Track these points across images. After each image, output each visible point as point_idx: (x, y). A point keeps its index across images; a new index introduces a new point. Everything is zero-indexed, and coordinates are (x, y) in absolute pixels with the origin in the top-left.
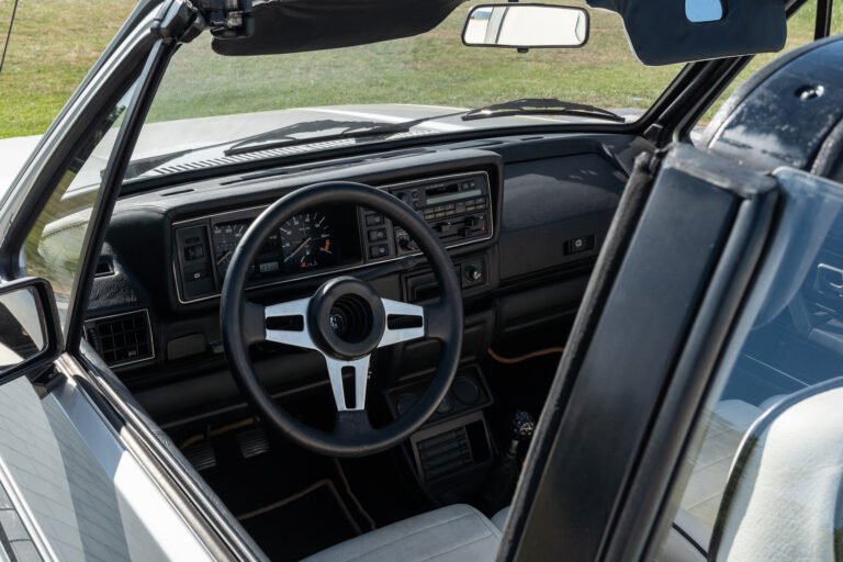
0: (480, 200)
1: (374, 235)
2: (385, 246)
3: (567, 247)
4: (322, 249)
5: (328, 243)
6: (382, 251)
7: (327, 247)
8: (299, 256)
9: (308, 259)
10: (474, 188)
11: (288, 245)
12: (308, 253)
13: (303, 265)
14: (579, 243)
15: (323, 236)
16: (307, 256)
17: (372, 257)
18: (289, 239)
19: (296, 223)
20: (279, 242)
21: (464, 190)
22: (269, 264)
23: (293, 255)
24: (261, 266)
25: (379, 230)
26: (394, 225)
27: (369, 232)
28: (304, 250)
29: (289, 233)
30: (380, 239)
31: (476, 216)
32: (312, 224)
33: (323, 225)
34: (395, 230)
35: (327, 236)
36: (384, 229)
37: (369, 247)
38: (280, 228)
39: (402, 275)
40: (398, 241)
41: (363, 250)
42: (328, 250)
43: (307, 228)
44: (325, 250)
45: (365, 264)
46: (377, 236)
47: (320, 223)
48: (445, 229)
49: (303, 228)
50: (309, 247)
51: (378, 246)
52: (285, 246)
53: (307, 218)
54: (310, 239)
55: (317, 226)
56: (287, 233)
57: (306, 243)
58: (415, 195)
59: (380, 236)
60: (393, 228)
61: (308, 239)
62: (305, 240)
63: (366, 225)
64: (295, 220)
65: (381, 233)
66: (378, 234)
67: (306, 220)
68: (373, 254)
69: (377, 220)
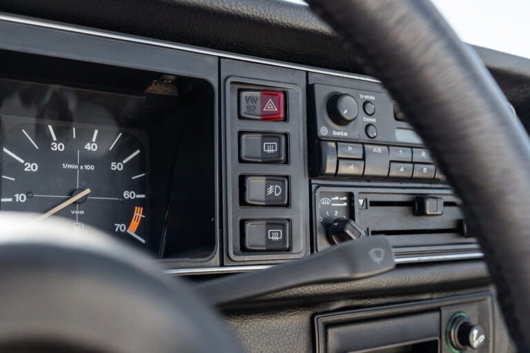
1: (257, 189)
2: (285, 224)
4: (119, 227)
5: (138, 214)
6: (275, 236)
7: (135, 224)
11: (20, 198)
15: (127, 195)
19: (58, 147)
25: (271, 179)
26: (312, 174)
27: (242, 179)
29: (31, 167)
30: (272, 204)
33: (132, 168)
34: (314, 187)
35: (138, 196)
36: (287, 177)
37: (239, 219)
38: (5, 150)
39: (317, 317)
40: (319, 219)
41: (221, 227)
42: (136, 233)
43: (87, 167)
44: (128, 231)
45: (222, 265)
46: (266, 191)
47: (125, 162)
48: (435, 210)
49: (74, 162)
50: (82, 212)
51: (264, 222)
52: (10, 200)
53: (91, 143)
54: (88, 191)
55: (116, 166)
56: (23, 166)
57: (75, 203)
58: (370, 109)
59: (273, 193)
60: (310, 181)
61: (83, 190)
62: (71, 194)
63: (237, 158)
64: (55, 139)
65: (276, 186)
66: (267, 187)
67: (88, 147)
68: (249, 243)
69: (270, 151)
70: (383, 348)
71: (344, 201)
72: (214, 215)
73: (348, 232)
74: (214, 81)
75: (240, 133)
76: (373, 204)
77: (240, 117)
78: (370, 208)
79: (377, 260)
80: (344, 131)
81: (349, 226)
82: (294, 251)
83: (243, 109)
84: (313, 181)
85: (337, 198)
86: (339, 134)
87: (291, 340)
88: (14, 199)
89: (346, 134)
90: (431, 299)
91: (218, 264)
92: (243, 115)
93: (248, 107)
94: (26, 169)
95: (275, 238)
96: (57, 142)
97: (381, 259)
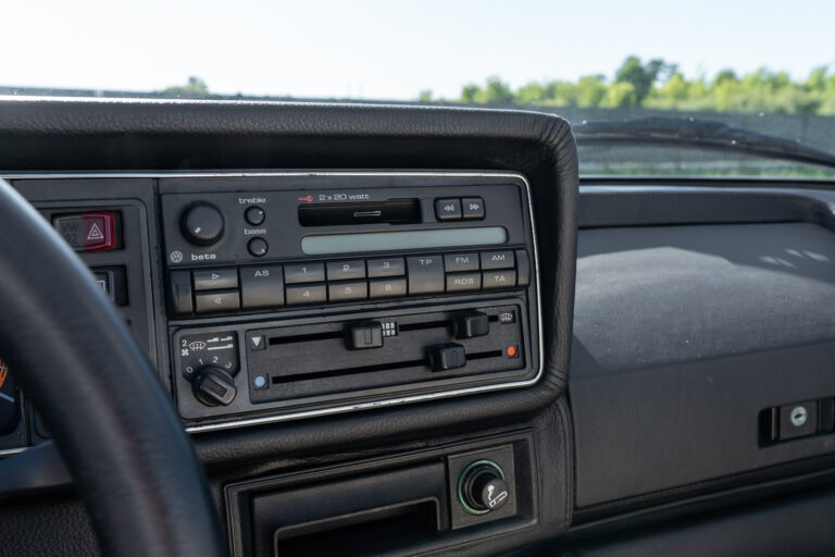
0: (499, 259)
3: (768, 426)
10: (478, 221)
14: (799, 417)
21: (442, 222)
31: (486, 307)
34: (171, 330)
39: (227, 486)
45: (30, 443)
48: (369, 341)
58: (256, 216)
70: (331, 519)
71: (229, 342)
76: (274, 341)
78: (269, 347)
80: (210, 254)
84: (171, 323)
85: (216, 340)
86: (201, 257)
89: (213, 257)
90: (427, 447)
91: (25, 442)
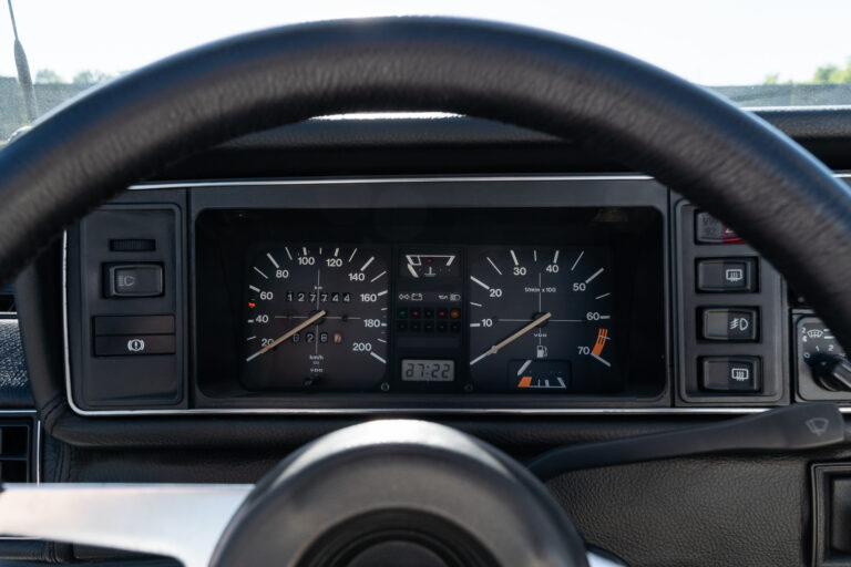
1: (716, 323)
2: (755, 363)
4: (582, 349)
5: (603, 336)
6: (741, 375)
7: (599, 347)
8: (512, 357)
9: (538, 369)
11: (487, 322)
12: (540, 354)
13: (526, 382)
15: (591, 316)
16: (536, 361)
17: (702, 390)
18: (492, 307)
19: (520, 271)
20: (465, 312)
22: (430, 364)
23: (494, 349)
24: (406, 364)
25: (736, 311)
26: (793, 303)
27: (700, 311)
28: (529, 342)
29: (496, 293)
30: (735, 338)
32: (564, 279)
33: (595, 287)
34: (795, 318)
35: (602, 317)
36: (757, 309)
37: (695, 356)
38: (472, 278)
39: (814, 465)
40: (802, 354)
41: (672, 366)
42: (600, 356)
43: (548, 290)
44: (593, 354)
45: (673, 406)
46: (729, 325)
47: (587, 282)
49: (536, 286)
50: (545, 335)
51: (727, 359)
52: (478, 325)
53: (553, 264)
54: (548, 315)
55: (577, 287)
56: (488, 292)
57: (537, 326)
59: (738, 328)
60: (790, 311)
61: (545, 313)
62: (534, 318)
63: (692, 288)
64: (517, 263)
65: (742, 319)
66: (730, 320)
67: (550, 269)
68: (707, 382)
69: (734, 279)
72: (664, 353)
73: (836, 375)
74: (664, 210)
75: (697, 260)
77: (697, 242)
79: (817, 431)
81: (838, 368)
82: (766, 393)
83: (701, 233)
84: (795, 311)
87: (779, 489)
88: (482, 323)
91: (669, 404)
92: (700, 240)
93: (707, 231)
94: (492, 295)
95: (740, 377)
96: (519, 267)
97: (823, 430)
